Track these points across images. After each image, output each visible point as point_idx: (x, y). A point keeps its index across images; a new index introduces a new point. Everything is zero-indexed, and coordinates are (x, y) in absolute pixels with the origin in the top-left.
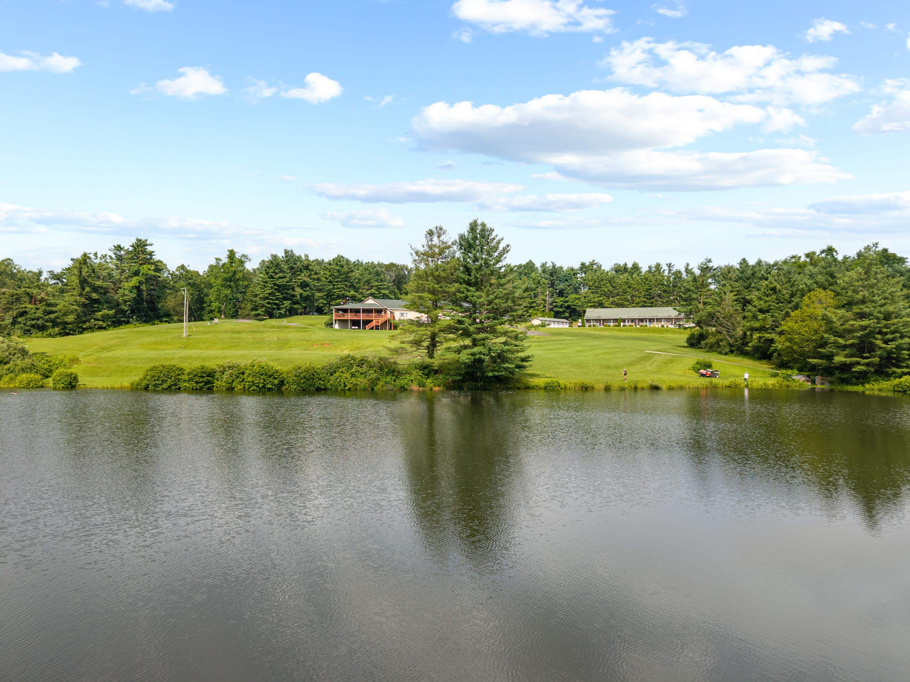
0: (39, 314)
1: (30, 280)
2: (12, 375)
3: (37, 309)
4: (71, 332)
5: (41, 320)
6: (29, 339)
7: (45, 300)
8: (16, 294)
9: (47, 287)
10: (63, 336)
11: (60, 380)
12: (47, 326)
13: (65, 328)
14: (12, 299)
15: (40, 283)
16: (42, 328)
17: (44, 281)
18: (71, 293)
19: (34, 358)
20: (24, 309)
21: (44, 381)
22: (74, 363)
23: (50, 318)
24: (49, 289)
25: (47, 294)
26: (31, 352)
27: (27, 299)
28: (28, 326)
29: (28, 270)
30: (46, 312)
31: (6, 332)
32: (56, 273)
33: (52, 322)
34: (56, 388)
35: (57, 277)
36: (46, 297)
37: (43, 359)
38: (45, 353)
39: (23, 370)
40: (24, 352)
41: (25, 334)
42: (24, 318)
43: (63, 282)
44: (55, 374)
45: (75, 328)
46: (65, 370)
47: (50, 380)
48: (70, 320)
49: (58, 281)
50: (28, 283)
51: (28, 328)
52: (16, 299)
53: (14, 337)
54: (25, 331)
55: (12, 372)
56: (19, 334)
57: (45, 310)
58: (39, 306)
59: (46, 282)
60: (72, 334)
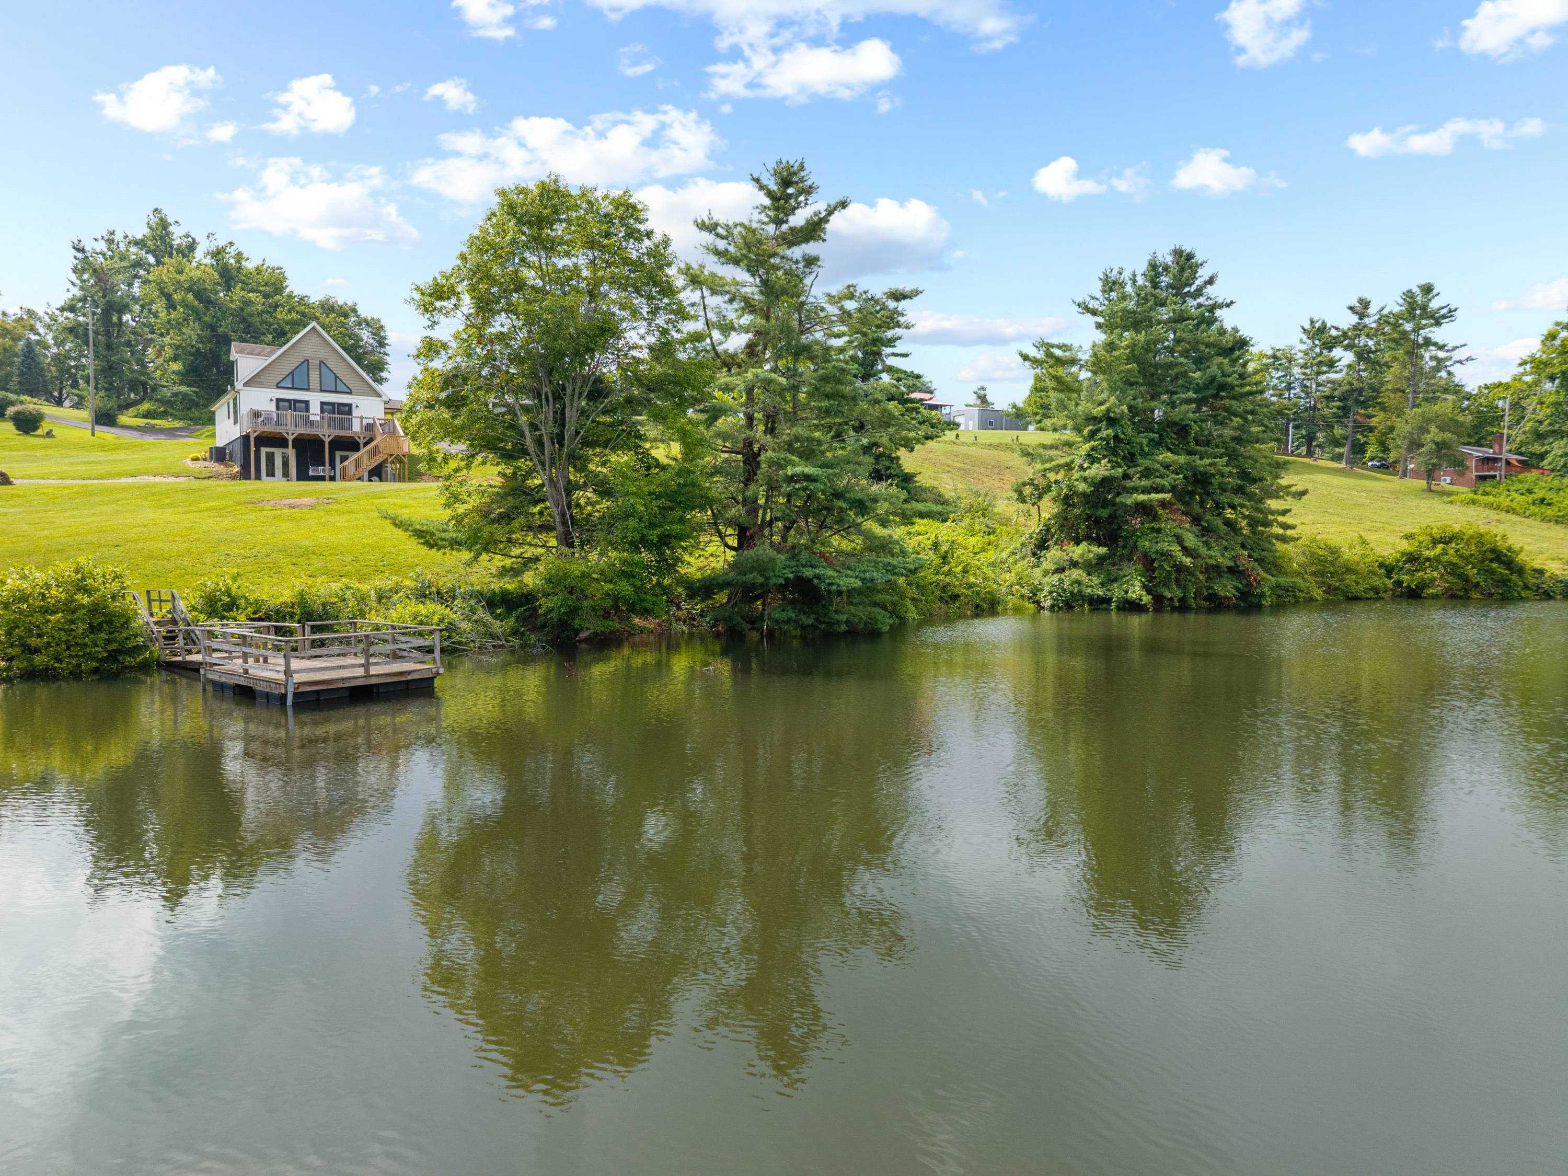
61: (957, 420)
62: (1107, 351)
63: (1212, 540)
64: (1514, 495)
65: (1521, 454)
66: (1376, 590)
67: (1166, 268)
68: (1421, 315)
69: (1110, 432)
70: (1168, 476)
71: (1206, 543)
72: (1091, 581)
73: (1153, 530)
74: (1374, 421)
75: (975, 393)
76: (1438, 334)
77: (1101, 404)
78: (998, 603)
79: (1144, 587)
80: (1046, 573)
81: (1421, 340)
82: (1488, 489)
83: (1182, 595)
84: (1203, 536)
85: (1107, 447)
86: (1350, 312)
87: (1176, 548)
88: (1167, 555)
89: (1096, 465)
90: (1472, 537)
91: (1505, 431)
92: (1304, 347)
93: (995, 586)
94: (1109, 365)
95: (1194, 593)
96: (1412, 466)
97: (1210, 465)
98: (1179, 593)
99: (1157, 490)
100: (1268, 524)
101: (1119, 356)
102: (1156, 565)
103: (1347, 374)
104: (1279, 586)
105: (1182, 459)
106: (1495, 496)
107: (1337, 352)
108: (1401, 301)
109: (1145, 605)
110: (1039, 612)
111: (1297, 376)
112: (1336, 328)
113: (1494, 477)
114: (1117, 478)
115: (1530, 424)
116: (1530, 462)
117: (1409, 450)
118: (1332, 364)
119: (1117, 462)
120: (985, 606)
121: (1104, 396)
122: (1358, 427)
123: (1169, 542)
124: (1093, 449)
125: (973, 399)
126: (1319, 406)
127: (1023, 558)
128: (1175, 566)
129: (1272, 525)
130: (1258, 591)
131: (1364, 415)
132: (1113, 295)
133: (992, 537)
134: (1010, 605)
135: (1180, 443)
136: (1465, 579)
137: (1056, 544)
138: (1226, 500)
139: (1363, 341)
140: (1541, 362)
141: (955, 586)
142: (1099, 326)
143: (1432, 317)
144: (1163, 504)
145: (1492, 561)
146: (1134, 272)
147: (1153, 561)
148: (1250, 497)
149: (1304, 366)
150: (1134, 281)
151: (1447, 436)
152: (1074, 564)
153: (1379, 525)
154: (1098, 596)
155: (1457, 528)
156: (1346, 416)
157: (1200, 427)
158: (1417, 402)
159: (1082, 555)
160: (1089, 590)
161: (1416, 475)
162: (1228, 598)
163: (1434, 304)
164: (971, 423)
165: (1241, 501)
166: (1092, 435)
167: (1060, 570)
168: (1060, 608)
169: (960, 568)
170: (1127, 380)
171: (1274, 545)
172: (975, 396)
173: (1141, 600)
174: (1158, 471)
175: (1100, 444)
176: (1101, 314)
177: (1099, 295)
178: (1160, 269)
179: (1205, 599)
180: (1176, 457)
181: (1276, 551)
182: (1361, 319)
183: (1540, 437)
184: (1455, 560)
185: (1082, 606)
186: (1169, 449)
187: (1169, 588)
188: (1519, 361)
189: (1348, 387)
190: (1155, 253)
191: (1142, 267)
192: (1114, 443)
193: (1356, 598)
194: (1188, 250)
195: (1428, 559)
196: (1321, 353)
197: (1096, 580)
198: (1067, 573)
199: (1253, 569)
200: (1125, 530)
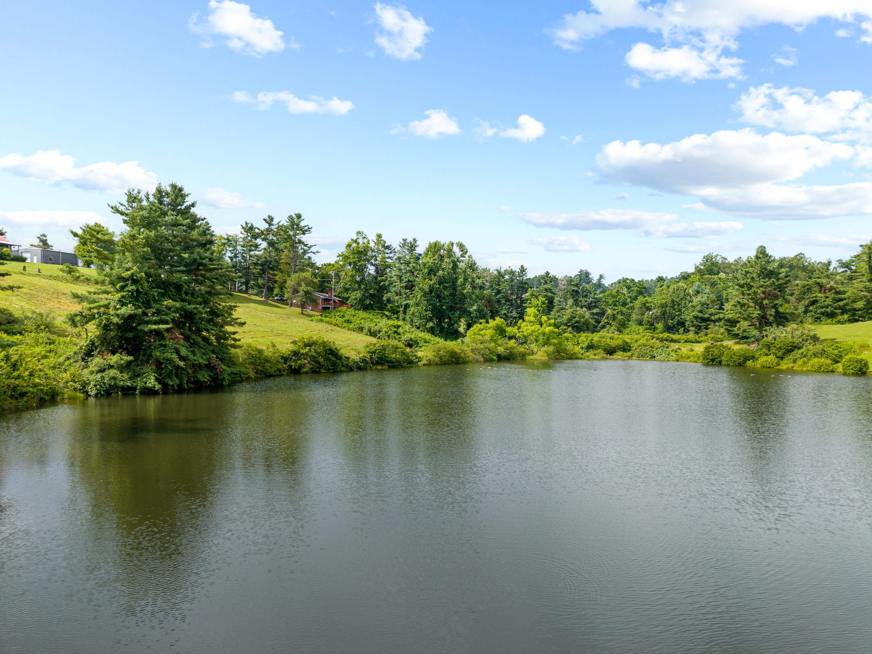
0: (829, 302)
1: (820, 271)
2: (805, 359)
3: (827, 297)
4: (861, 319)
5: (830, 307)
6: (820, 326)
7: (834, 289)
8: (808, 285)
9: (836, 275)
10: (852, 322)
11: (849, 366)
12: (836, 313)
13: (854, 315)
14: (804, 290)
15: (829, 273)
16: (831, 315)
17: (833, 270)
18: (860, 280)
19: (824, 344)
20: (814, 299)
21: (834, 366)
22: (864, 350)
23: (838, 305)
24: (838, 277)
25: (836, 283)
26: (822, 338)
27: (817, 289)
28: (818, 314)
29: (818, 262)
30: (835, 300)
31: (799, 320)
32: (844, 261)
33: (842, 309)
34: (845, 373)
35: (846, 265)
36: (835, 286)
37: (833, 345)
38: (834, 339)
39: (815, 355)
40: (815, 339)
41: (816, 321)
42: (815, 306)
43: (851, 269)
44: (844, 360)
45: (864, 315)
46: (855, 356)
47: (840, 365)
48: (859, 307)
49: (847, 269)
50: (818, 274)
51: (818, 315)
52: (808, 289)
53: (806, 325)
54: (816, 318)
55: (805, 356)
56: (810, 321)
57: (834, 298)
58: (828, 294)
59: (835, 271)
60: (862, 321)
61: (25, 255)
62: (131, 240)
63: (196, 350)
64: (337, 318)
65: (339, 297)
66: (279, 370)
67: (167, 194)
68: (296, 228)
69: (134, 287)
70: (170, 314)
71: (193, 352)
72: (123, 376)
73: (161, 345)
74: (277, 278)
75: (38, 238)
76: (305, 238)
77: (128, 270)
78: (57, 394)
79: (157, 379)
80: (92, 373)
81: (297, 241)
82: (327, 315)
83: (179, 383)
84: (191, 347)
85: (132, 296)
86: (264, 221)
87: (175, 357)
88: (170, 361)
89: (125, 307)
90: (321, 343)
91: (333, 286)
92: (243, 236)
93: (55, 383)
94: (132, 247)
95: (186, 381)
96: (295, 301)
97: (194, 308)
98: (177, 382)
99: (162, 322)
100: (226, 339)
101: (139, 243)
102: (163, 366)
103: (264, 253)
104: (232, 373)
105: (178, 305)
106: (330, 318)
107: (259, 241)
108: (287, 220)
109: (158, 390)
110: (87, 399)
111: (240, 251)
112: (258, 229)
113: (329, 308)
114: (139, 315)
115: (342, 284)
116: (343, 302)
117: (293, 294)
118: (256, 246)
119: (138, 305)
120: (47, 398)
121: (130, 265)
122: (269, 279)
123: (171, 352)
124: (123, 297)
125: (37, 242)
126: (251, 267)
127: (76, 362)
128: (174, 366)
129: (228, 339)
130: (222, 377)
131: (272, 274)
132: (135, 205)
133: (52, 346)
134: (66, 396)
135: (177, 294)
136: (318, 363)
137: (99, 353)
138: (203, 327)
139: (271, 237)
140: (346, 256)
141: (22, 386)
142: (125, 222)
143: (301, 230)
144: (168, 330)
145: (329, 354)
146: (148, 192)
147: (161, 364)
148: (216, 325)
149: (243, 246)
150: (148, 198)
151: (309, 288)
152: (111, 367)
153: (280, 332)
154: (128, 386)
155: (315, 338)
156: (264, 273)
157: (188, 286)
158: (296, 270)
159: (117, 362)
160: (122, 383)
161: (297, 306)
162: (204, 382)
163: (302, 224)
164: (35, 258)
165: (211, 327)
166: (122, 288)
167: (102, 371)
168: (102, 395)
169: (27, 373)
170: (144, 257)
171: (229, 350)
172: (38, 240)
173: (155, 388)
174: (164, 311)
175: (127, 294)
176: (127, 215)
177: (125, 203)
178: (164, 194)
179: (193, 383)
180: (174, 303)
181: (231, 353)
182: (269, 226)
183: (346, 290)
184: (314, 354)
185: (117, 393)
186: (171, 298)
187: (171, 379)
188: (338, 255)
189: (264, 260)
190: (160, 184)
191: (152, 190)
192: (137, 293)
193: (271, 376)
194: (180, 186)
195: (302, 354)
196: (251, 241)
197: (126, 376)
198: (107, 372)
199: (219, 365)
200: (144, 345)
